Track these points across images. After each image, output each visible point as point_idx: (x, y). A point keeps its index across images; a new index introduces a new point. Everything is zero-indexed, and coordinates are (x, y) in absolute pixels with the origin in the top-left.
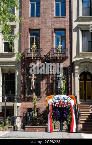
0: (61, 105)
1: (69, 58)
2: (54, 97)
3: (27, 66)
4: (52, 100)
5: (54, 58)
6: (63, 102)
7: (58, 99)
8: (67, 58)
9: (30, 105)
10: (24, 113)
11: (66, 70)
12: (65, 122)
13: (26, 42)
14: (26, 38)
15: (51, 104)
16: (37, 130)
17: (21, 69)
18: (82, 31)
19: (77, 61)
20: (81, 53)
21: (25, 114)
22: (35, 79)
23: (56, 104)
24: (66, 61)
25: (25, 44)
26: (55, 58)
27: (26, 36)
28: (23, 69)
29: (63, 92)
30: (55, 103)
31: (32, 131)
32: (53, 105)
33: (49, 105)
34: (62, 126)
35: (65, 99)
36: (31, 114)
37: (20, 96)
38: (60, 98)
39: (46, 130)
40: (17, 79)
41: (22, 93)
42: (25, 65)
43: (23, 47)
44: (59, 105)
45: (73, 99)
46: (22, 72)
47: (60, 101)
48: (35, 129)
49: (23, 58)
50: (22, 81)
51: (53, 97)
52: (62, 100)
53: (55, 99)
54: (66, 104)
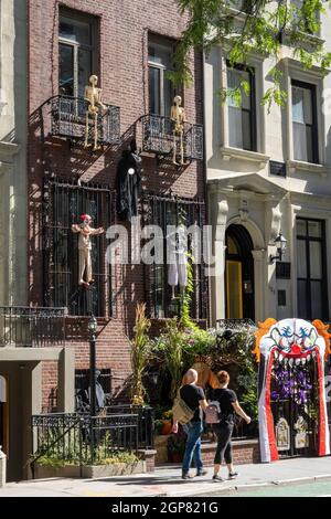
0: (295, 357)
1: (195, 165)
2: (276, 326)
3: (53, 175)
4: (271, 337)
5: (147, 154)
7: (286, 334)
8: (188, 162)
13: (48, 61)
14: (48, 44)
15: (269, 353)
17: (30, 182)
23: (283, 353)
25: (42, 68)
26: (153, 155)
27: (49, 35)
28: (35, 186)
30: (280, 348)
32: (276, 356)
33: (262, 357)
35: (304, 336)
38: (292, 330)
39: (254, 457)
42: (42, 168)
43: (35, 79)
44: (288, 356)
45: (324, 335)
46: (31, 199)
47: (291, 340)
49: (38, 133)
50: (33, 240)
51: (273, 327)
52: (296, 338)
53: (280, 334)
54: (308, 353)
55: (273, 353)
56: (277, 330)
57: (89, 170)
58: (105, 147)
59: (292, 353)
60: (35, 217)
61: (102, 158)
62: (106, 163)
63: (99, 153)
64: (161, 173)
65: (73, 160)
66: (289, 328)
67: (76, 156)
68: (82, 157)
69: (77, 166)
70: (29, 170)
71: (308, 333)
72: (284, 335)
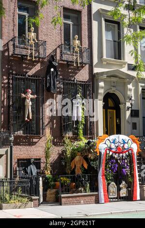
0: (119, 153)
3: (14, 72)
4: (105, 143)
7: (114, 142)
8: (84, 65)
9: (21, 152)
13: (11, 22)
14: (12, 15)
15: (104, 151)
16: (82, 201)
17: (3, 76)
18: (106, 21)
19: (102, 73)
20: (106, 60)
22: (32, 100)
23: (112, 151)
24: (82, 71)
25: (9, 25)
26: (66, 63)
27: (12, 11)
28: (5, 77)
30: (110, 149)
31: (73, 204)
32: (108, 152)
33: (100, 153)
34: (119, 189)
35: (124, 143)
36: (29, 171)
38: (117, 140)
39: (95, 201)
41: (3, 127)
42: (8, 69)
43: (5, 30)
44: (115, 153)
45: (136, 143)
46: (3, 83)
47: (117, 145)
48: (78, 198)
49: (6, 54)
50: (4, 101)
51: (107, 139)
52: (120, 144)
53: (110, 142)
54: (127, 151)
55: (106, 151)
56: (109, 140)
58: (41, 59)
59: (117, 151)
60: (4, 91)
61: (39, 64)
62: (41, 67)
63: (37, 62)
64: (70, 71)
65: (24, 65)
66: (115, 139)
67: (26, 64)
69: (25, 68)
71: (126, 141)
72: (113, 142)
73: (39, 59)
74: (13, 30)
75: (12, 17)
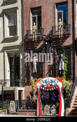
0: (49, 88)
1: (72, 35)
3: (30, 49)
4: (40, 83)
5: (55, 37)
6: (51, 85)
8: (69, 35)
10: (27, 97)
11: (68, 49)
12: (54, 105)
13: (28, 23)
14: (28, 19)
15: (39, 87)
16: (28, 114)
17: (25, 51)
21: (29, 98)
23: (44, 87)
24: (68, 39)
25: (27, 25)
27: (28, 17)
29: (64, 73)
30: (43, 86)
32: (41, 88)
33: (37, 88)
35: (52, 82)
37: (24, 80)
38: (48, 81)
39: (35, 114)
40: (21, 63)
41: (26, 77)
43: (25, 28)
44: (47, 88)
45: (61, 81)
47: (47, 83)
52: (49, 83)
53: (43, 82)
54: (54, 87)
55: (40, 87)
56: (42, 81)
57: (39, 45)
58: (43, 39)
61: (42, 42)
64: (60, 41)
66: (46, 80)
67: (35, 43)
68: (37, 43)
69: (35, 45)
70: (25, 49)
71: (54, 81)
72: (45, 82)
73: (42, 39)
74: (29, 27)
75: (28, 20)
